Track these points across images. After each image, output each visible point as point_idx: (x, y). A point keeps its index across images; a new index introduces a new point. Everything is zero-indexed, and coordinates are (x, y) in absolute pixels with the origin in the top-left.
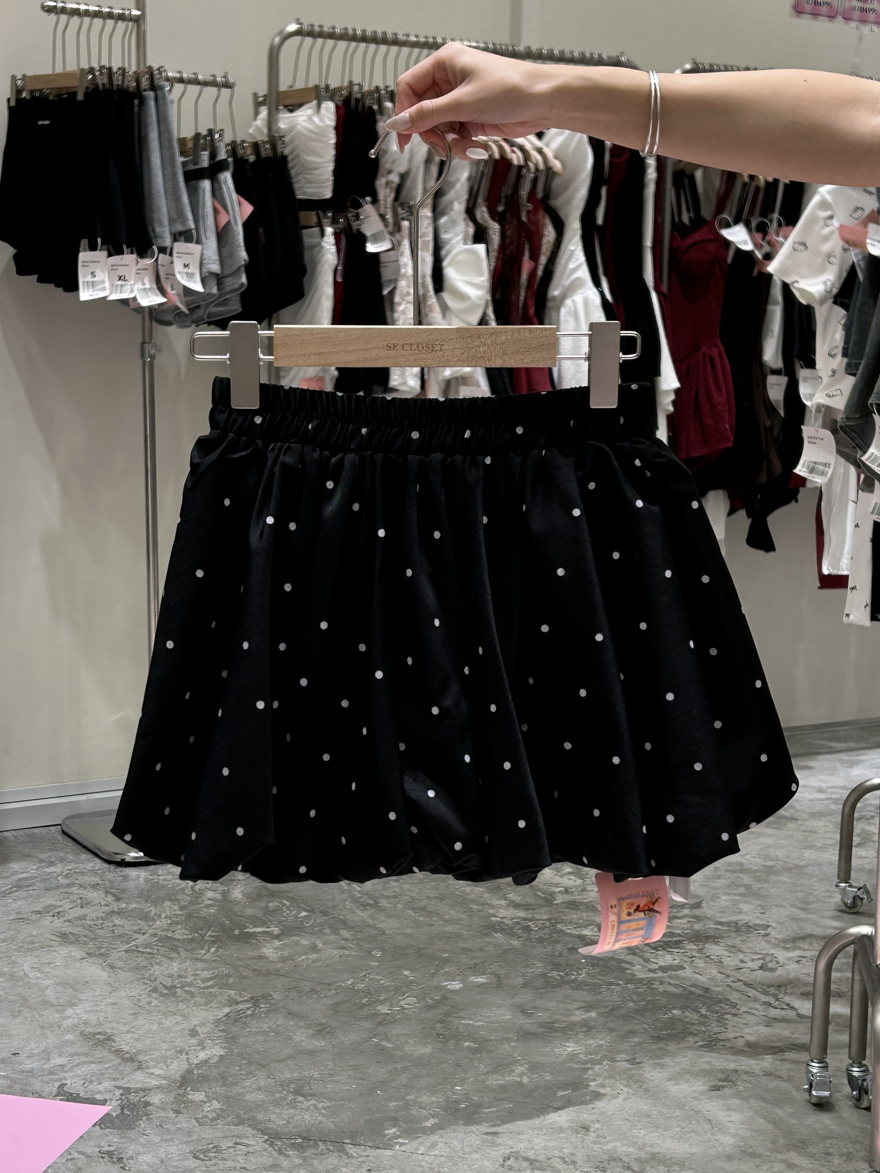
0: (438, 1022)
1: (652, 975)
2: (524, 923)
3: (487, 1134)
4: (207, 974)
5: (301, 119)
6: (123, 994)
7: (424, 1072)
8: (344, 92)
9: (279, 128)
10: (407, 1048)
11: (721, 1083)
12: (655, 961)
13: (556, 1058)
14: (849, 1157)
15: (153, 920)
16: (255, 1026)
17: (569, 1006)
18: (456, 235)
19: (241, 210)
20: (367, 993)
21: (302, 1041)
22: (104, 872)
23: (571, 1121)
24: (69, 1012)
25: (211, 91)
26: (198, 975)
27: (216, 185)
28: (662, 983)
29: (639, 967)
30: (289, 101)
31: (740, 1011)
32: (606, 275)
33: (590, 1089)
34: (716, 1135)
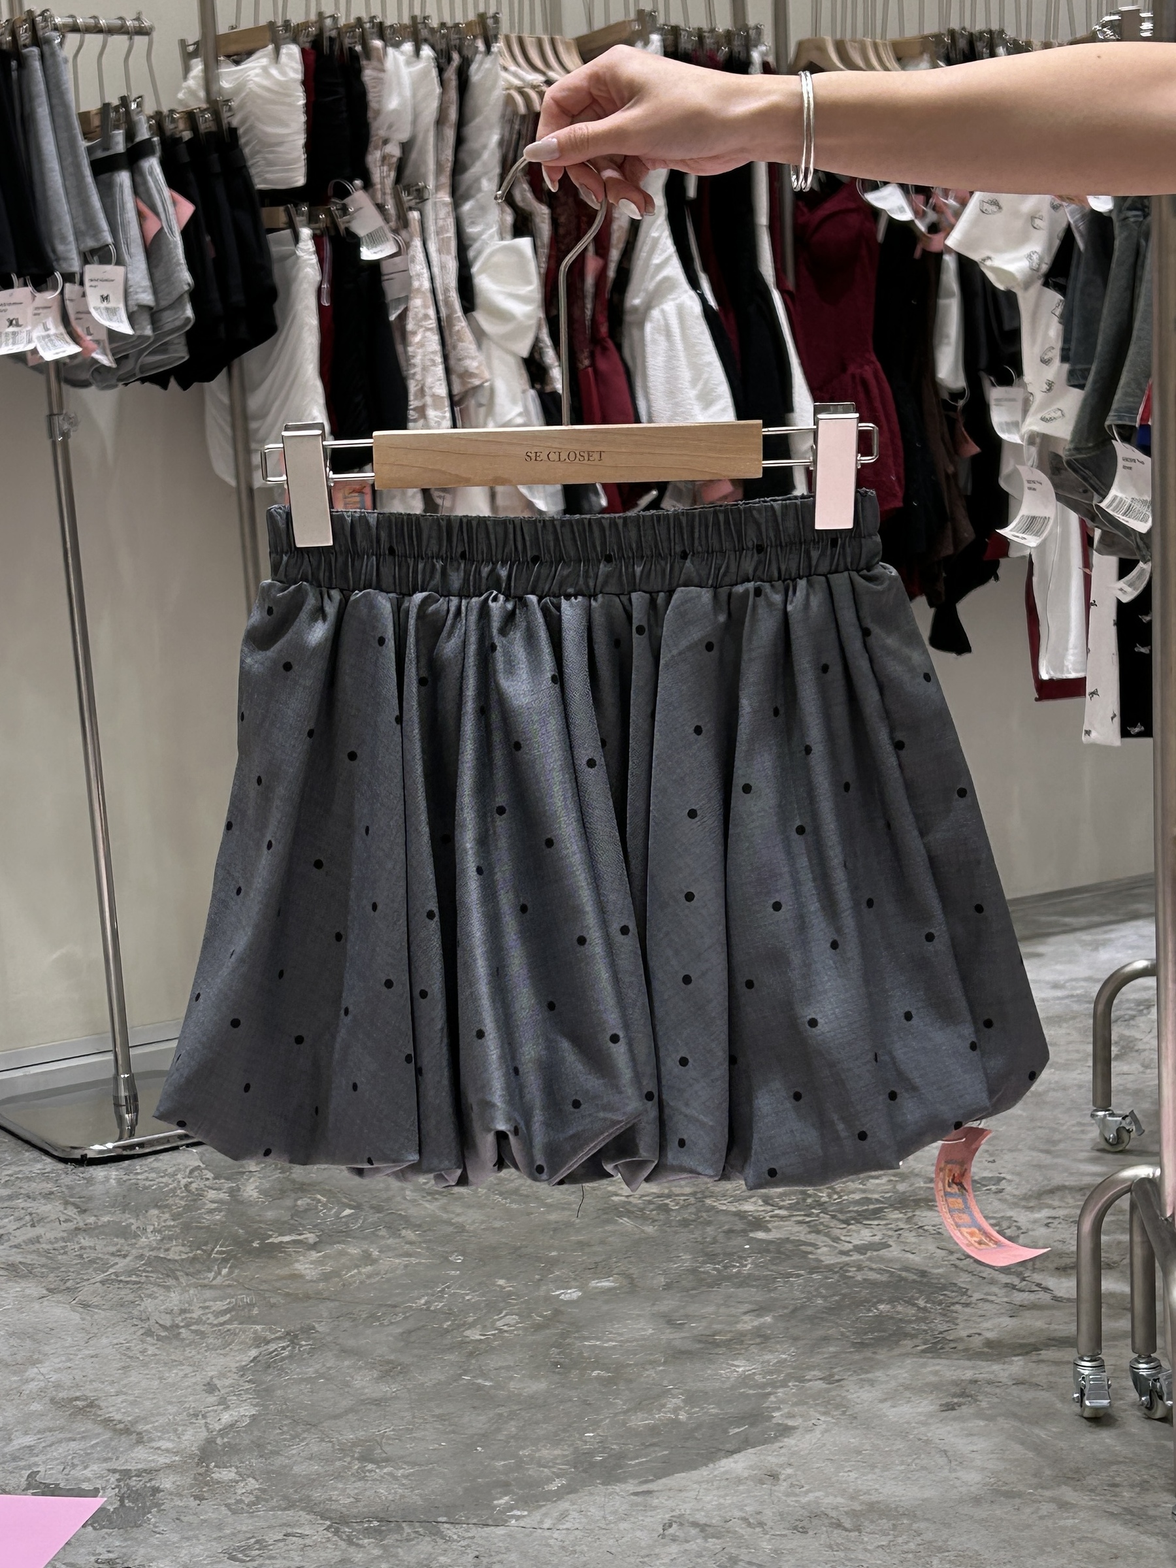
0: (552, 1346)
1: (845, 1259)
2: (659, 1201)
3: (636, 1494)
4: (220, 1305)
5: (252, 73)
6: (104, 1341)
7: (540, 1416)
8: (313, 30)
9: (221, 88)
10: (512, 1385)
11: (956, 1400)
12: (848, 1239)
13: (723, 1382)
14: (1144, 1487)
15: (136, 1236)
16: (295, 1371)
17: (733, 1311)
18: (489, 226)
19: (177, 213)
20: (449, 1314)
21: (364, 1388)
22: (59, 1175)
23: (751, 1467)
24: (32, 1372)
25: (119, 42)
26: (207, 1307)
27: (138, 179)
28: (860, 1268)
29: (825, 1249)
30: (233, 48)
31: (973, 1299)
32: (706, 270)
33: (774, 1421)
34: (955, 1471)
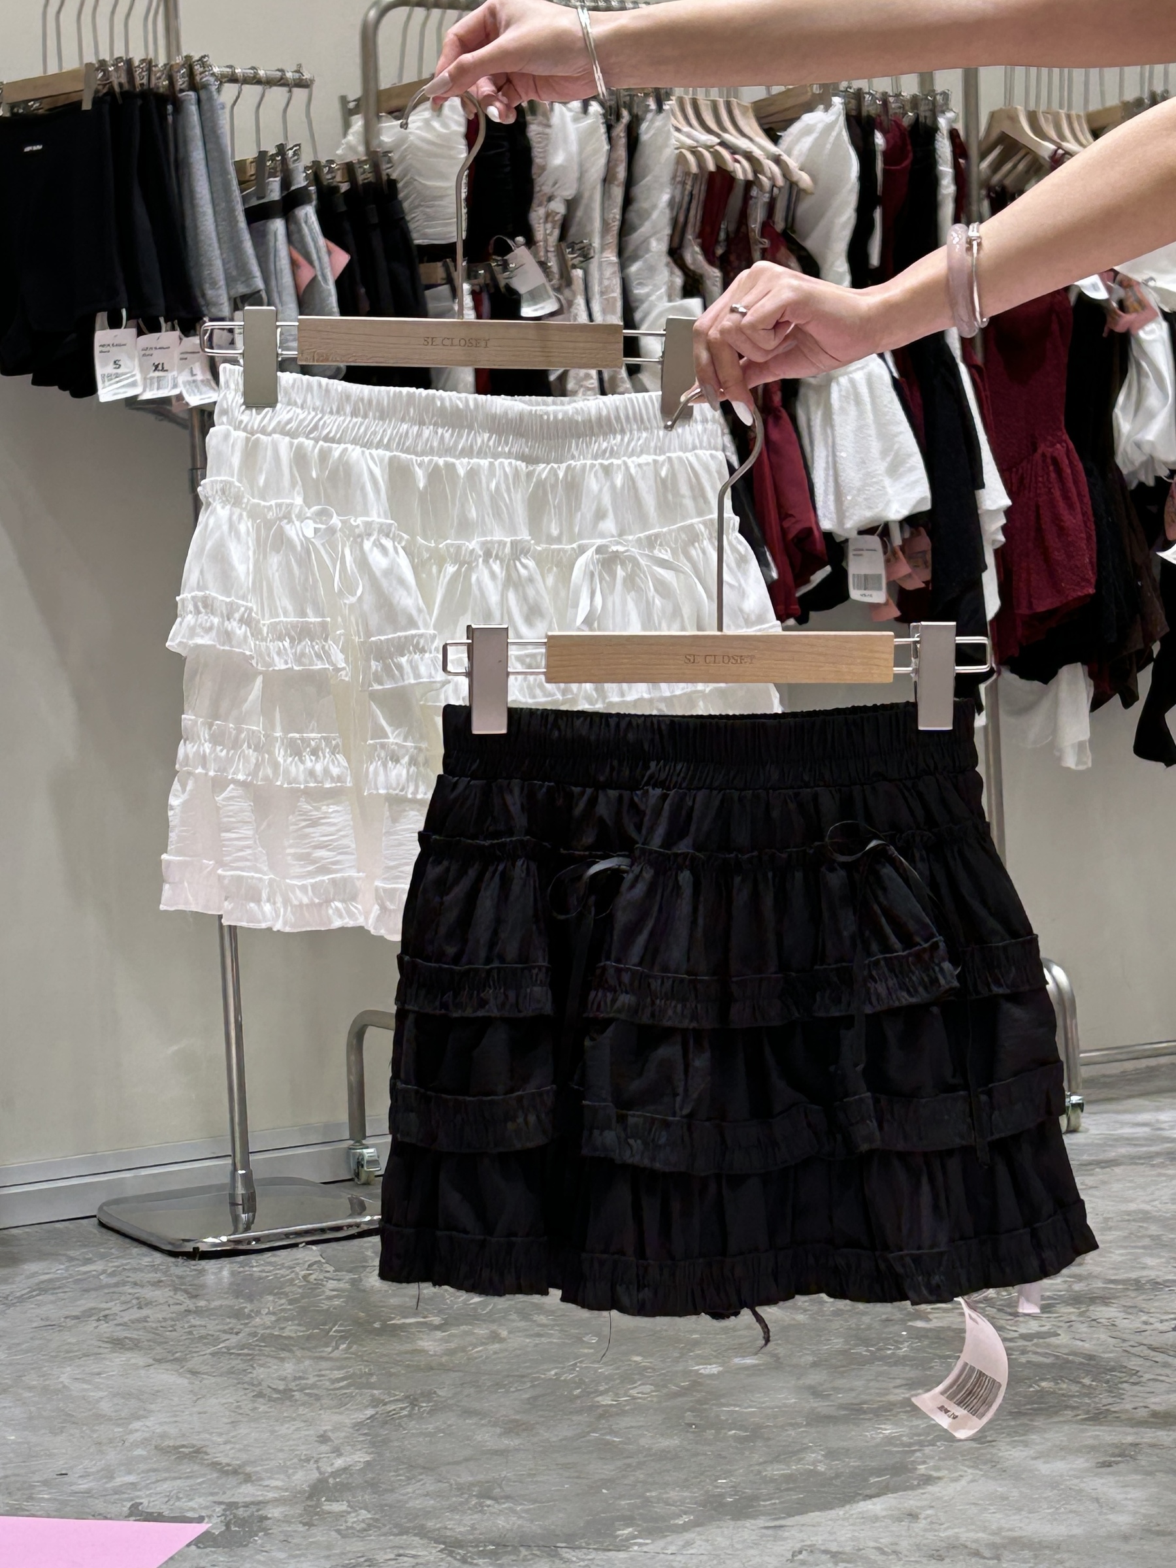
0: (688, 1411)
3: (766, 1528)
4: (338, 1374)
5: (415, 126)
7: (670, 1466)
9: (381, 141)
10: (643, 1442)
11: (1113, 1459)
12: (1014, 1329)
13: (868, 1442)
15: (249, 1317)
16: (414, 1427)
17: (884, 1385)
18: (657, 288)
19: (331, 263)
20: (580, 1383)
21: (486, 1441)
22: (168, 1267)
23: (890, 1508)
24: (136, 1425)
26: (323, 1375)
30: (395, 103)
31: (1143, 1379)
33: (918, 1472)
34: (1106, 1514)
